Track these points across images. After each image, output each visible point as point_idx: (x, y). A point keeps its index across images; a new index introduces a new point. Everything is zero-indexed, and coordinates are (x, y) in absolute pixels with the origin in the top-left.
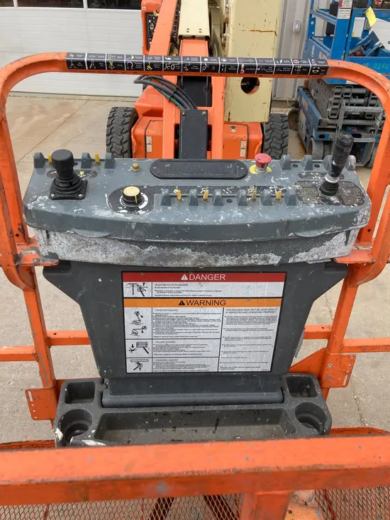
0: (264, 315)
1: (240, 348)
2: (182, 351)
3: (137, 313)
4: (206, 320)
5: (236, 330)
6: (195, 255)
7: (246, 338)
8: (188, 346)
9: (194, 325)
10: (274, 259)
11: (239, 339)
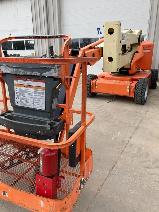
0: (41, 92)
1: (38, 101)
2: (26, 100)
3: (17, 88)
4: (30, 92)
5: (36, 95)
6: (23, 71)
7: (39, 98)
8: (27, 99)
9: (27, 93)
10: (38, 74)
11: (37, 98)
